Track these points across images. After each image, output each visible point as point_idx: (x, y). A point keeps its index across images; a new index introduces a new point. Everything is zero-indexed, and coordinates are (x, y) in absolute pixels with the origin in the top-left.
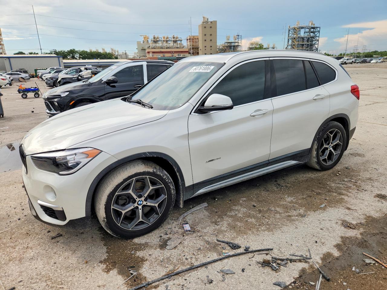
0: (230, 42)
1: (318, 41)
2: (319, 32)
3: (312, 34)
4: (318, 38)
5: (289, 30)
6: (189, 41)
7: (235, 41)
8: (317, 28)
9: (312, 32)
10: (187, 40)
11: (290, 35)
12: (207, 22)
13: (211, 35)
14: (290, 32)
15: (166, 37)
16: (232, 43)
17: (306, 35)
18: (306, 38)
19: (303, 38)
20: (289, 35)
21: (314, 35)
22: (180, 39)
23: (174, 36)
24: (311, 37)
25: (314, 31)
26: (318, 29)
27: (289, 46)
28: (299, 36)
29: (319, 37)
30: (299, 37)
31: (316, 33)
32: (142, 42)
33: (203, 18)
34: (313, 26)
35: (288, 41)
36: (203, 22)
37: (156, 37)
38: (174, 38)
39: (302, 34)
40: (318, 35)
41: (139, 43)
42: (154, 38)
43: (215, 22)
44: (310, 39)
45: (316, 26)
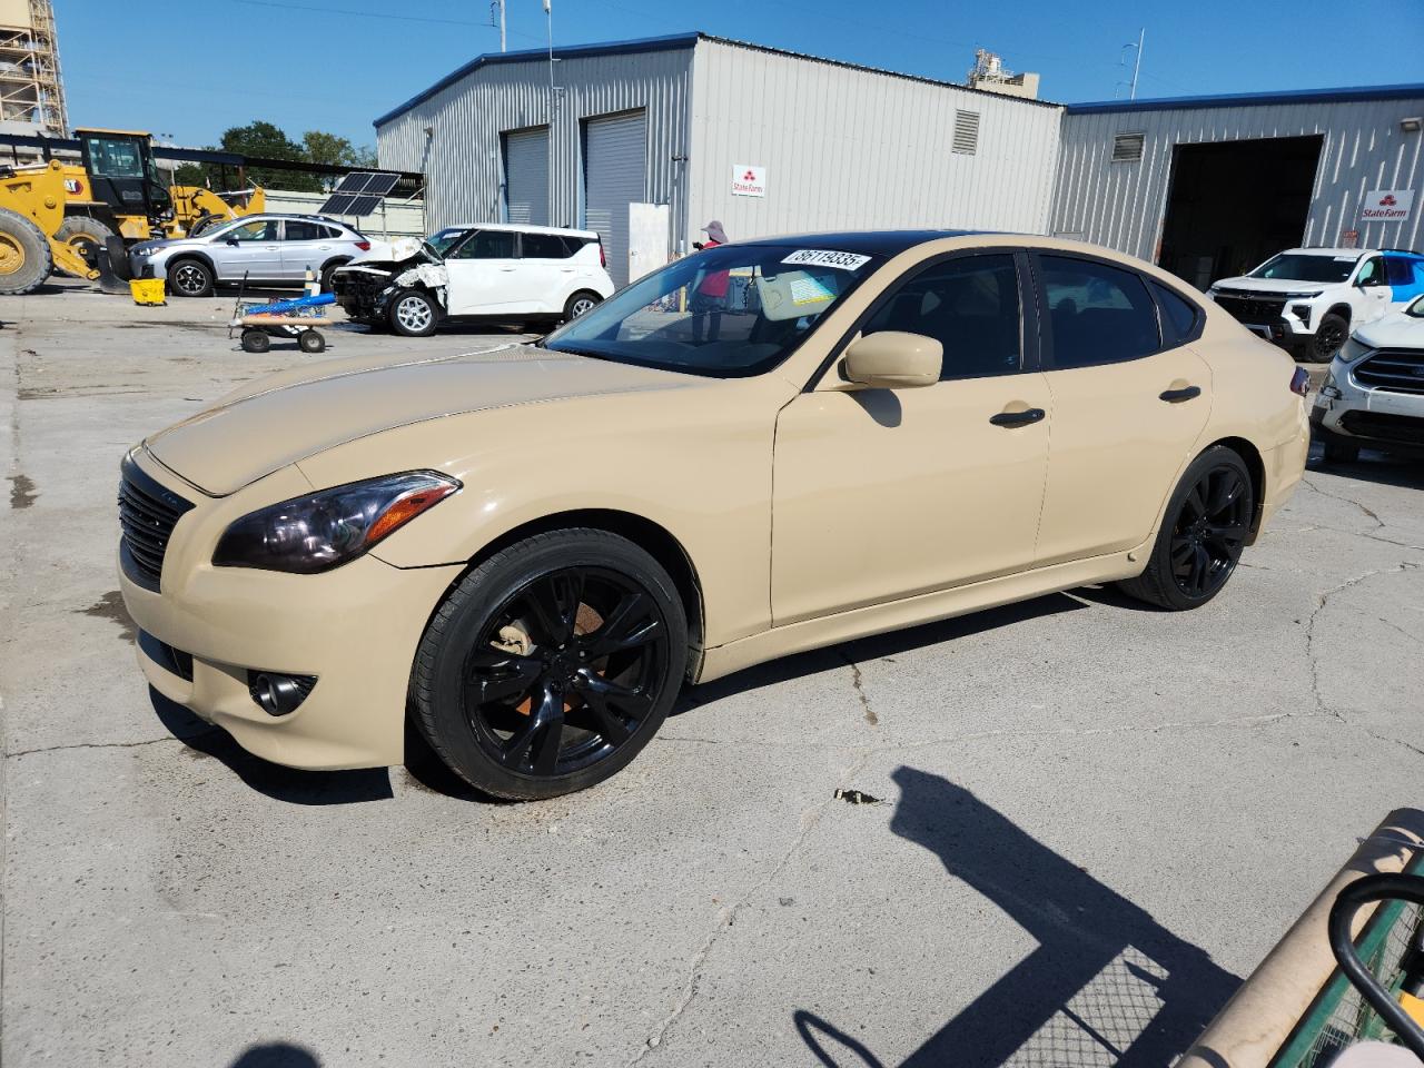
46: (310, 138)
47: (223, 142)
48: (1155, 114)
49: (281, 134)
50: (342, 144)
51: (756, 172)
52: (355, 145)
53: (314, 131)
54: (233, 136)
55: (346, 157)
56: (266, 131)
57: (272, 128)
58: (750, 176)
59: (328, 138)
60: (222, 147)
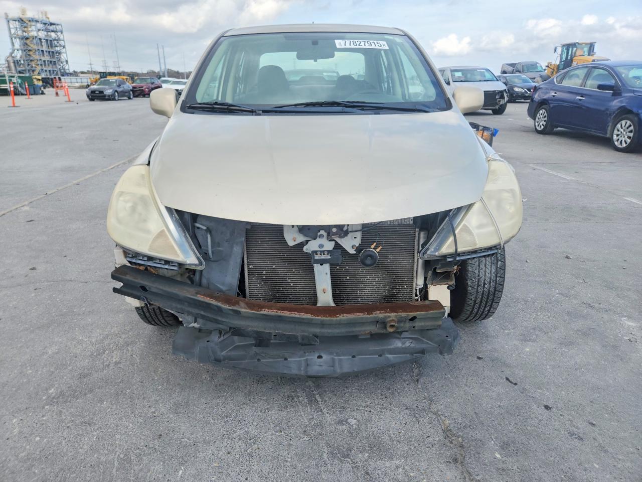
1: (64, 47)
2: (62, 32)
3: (53, 35)
4: (62, 43)
5: (9, 22)
8: (58, 25)
9: (52, 31)
11: (13, 31)
14: (11, 26)
17: (42, 34)
18: (47, 40)
19: (40, 40)
20: (10, 29)
21: (56, 36)
24: (54, 40)
25: (55, 30)
26: (60, 26)
27: (16, 51)
28: (34, 34)
29: (64, 40)
30: (36, 37)
31: (59, 34)
34: (48, 20)
35: (13, 44)
39: (37, 31)
40: (61, 37)
44: (53, 42)
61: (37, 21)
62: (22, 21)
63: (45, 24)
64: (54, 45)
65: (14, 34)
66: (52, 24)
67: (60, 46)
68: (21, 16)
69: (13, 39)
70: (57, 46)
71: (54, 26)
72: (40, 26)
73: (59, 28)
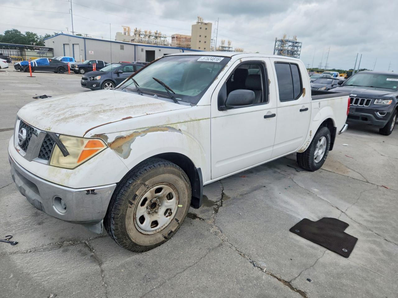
0: (224, 46)
1: (299, 55)
2: (301, 47)
3: (296, 48)
4: (299, 53)
5: (276, 42)
6: (175, 39)
7: (229, 47)
8: (300, 43)
9: (296, 46)
10: (173, 38)
11: (277, 46)
12: (202, 23)
13: (206, 37)
14: (277, 44)
15: (148, 32)
16: (226, 47)
17: (290, 48)
18: (291, 51)
19: (288, 51)
20: (275, 46)
22: (165, 36)
23: (157, 31)
24: (295, 51)
25: (297, 45)
26: (301, 44)
28: (286, 48)
31: (299, 48)
32: (123, 34)
33: (198, 18)
34: (295, 41)
35: (274, 53)
36: (197, 23)
37: (138, 30)
38: (156, 33)
39: (288, 46)
40: (299, 50)
41: (118, 34)
42: (136, 31)
43: (211, 24)
44: (294, 52)
45: (297, 41)
46: (27, 33)
47: (5, 34)
48: (144, 47)
49: (20, 32)
50: (35, 35)
51: (92, 52)
52: (39, 35)
53: (28, 31)
54: (7, 32)
55: (36, 38)
56: (16, 31)
57: (17, 30)
58: (91, 52)
59: (32, 33)
60: (4, 35)
61: (289, 41)
62: (282, 41)
63: (293, 43)
64: (294, 54)
65: (277, 48)
66: (296, 43)
67: (297, 54)
68: (283, 39)
69: (276, 50)
70: (295, 54)
71: (298, 44)
72: (290, 44)
73: (300, 45)
